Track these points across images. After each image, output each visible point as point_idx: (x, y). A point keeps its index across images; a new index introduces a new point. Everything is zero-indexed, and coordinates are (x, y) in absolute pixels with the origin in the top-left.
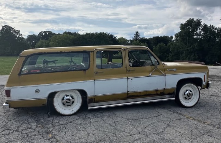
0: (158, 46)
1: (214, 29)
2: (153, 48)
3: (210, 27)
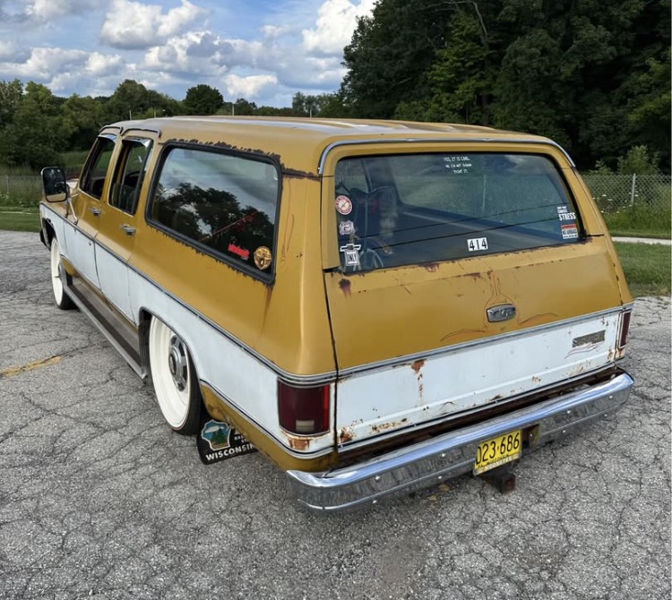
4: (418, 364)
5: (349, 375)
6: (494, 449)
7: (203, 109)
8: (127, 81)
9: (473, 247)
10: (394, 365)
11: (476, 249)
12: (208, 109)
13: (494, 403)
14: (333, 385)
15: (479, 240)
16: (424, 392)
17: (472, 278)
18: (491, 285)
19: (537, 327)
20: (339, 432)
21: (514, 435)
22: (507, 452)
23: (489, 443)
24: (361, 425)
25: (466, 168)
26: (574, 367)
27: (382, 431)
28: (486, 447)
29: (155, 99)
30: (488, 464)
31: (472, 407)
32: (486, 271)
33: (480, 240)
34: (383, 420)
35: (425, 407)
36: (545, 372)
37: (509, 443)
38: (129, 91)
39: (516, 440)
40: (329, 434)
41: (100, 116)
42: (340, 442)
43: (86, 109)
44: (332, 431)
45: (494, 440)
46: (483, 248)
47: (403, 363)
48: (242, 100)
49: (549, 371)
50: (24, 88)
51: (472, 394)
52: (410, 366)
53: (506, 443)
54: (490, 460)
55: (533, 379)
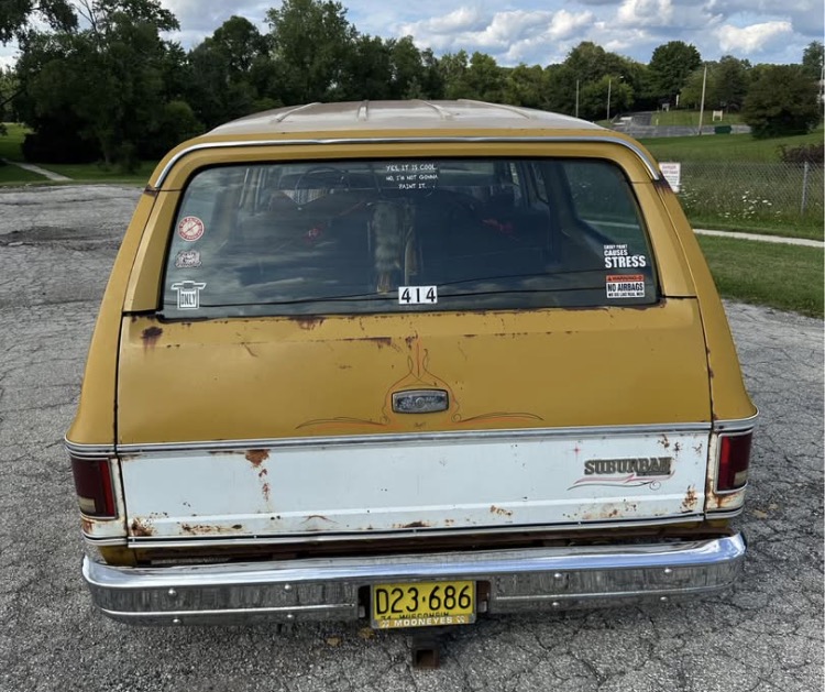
4: (257, 455)
5: (134, 454)
6: (415, 598)
7: (672, 72)
8: (584, 44)
9: (408, 299)
10: (213, 451)
11: (414, 300)
12: (679, 71)
13: (411, 531)
14: (115, 461)
15: (421, 288)
16: (271, 494)
17: (375, 344)
18: (409, 357)
19: (494, 432)
20: (130, 522)
21: (459, 587)
22: (443, 610)
23: (405, 589)
24: (164, 520)
25: (423, 181)
26: (593, 506)
27: (200, 535)
28: (398, 595)
29: (614, 63)
30: (403, 618)
31: (364, 529)
32: (404, 336)
33: (424, 290)
34: (201, 520)
35: (275, 515)
36: (521, 504)
37: (447, 597)
38: (583, 55)
39: (462, 595)
40: (117, 522)
41: (547, 87)
42: (133, 536)
43: (532, 81)
44: (123, 519)
45: (417, 587)
46: (429, 301)
47: (229, 451)
48: (729, 57)
49: (530, 503)
50: (468, 60)
51: (364, 511)
52: (244, 456)
53: (441, 594)
54: (406, 613)
55: (493, 509)
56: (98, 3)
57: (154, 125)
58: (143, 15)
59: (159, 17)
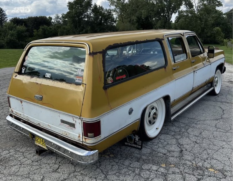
0: (41, 29)
1: (103, 10)
2: (34, 32)
3: (99, 8)
4: (21, 102)
6: (40, 140)
17: (36, 84)
18: (40, 88)
24: (14, 110)
26: (63, 131)
28: (38, 138)
30: (39, 143)
32: (40, 83)
35: (24, 114)
36: (52, 126)
46: (49, 77)
47: (18, 100)
51: (33, 118)
55: (48, 125)
56: (200, 1)
57: (209, 34)
58: (212, 3)
59: (217, 3)
